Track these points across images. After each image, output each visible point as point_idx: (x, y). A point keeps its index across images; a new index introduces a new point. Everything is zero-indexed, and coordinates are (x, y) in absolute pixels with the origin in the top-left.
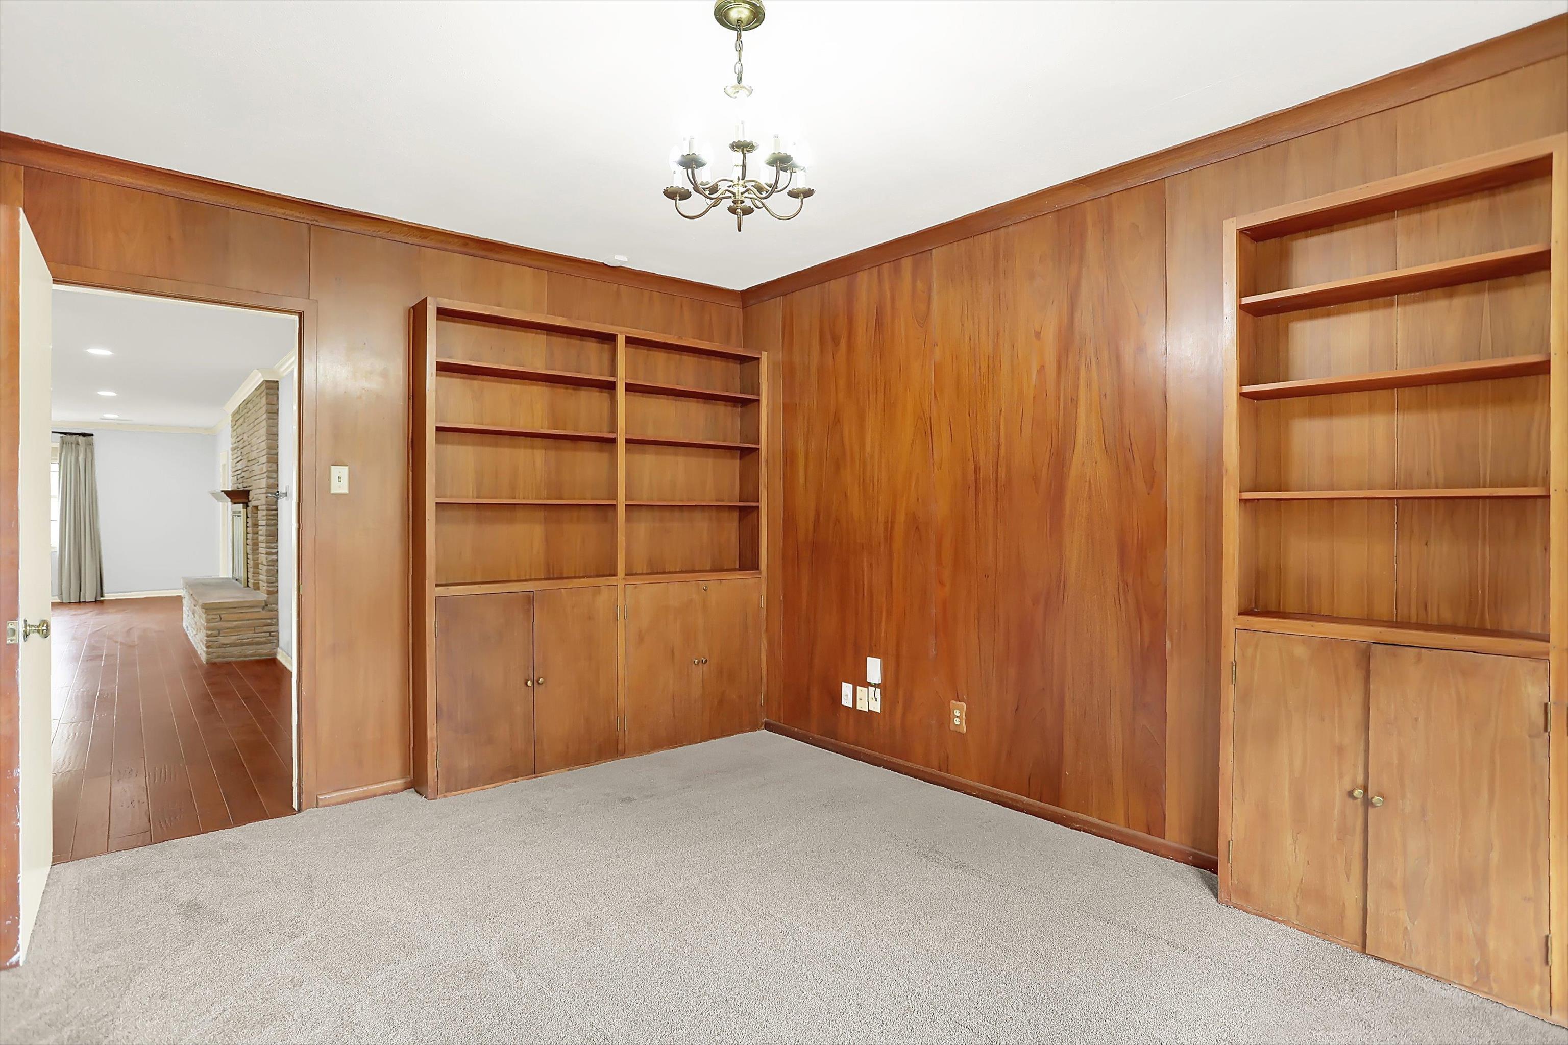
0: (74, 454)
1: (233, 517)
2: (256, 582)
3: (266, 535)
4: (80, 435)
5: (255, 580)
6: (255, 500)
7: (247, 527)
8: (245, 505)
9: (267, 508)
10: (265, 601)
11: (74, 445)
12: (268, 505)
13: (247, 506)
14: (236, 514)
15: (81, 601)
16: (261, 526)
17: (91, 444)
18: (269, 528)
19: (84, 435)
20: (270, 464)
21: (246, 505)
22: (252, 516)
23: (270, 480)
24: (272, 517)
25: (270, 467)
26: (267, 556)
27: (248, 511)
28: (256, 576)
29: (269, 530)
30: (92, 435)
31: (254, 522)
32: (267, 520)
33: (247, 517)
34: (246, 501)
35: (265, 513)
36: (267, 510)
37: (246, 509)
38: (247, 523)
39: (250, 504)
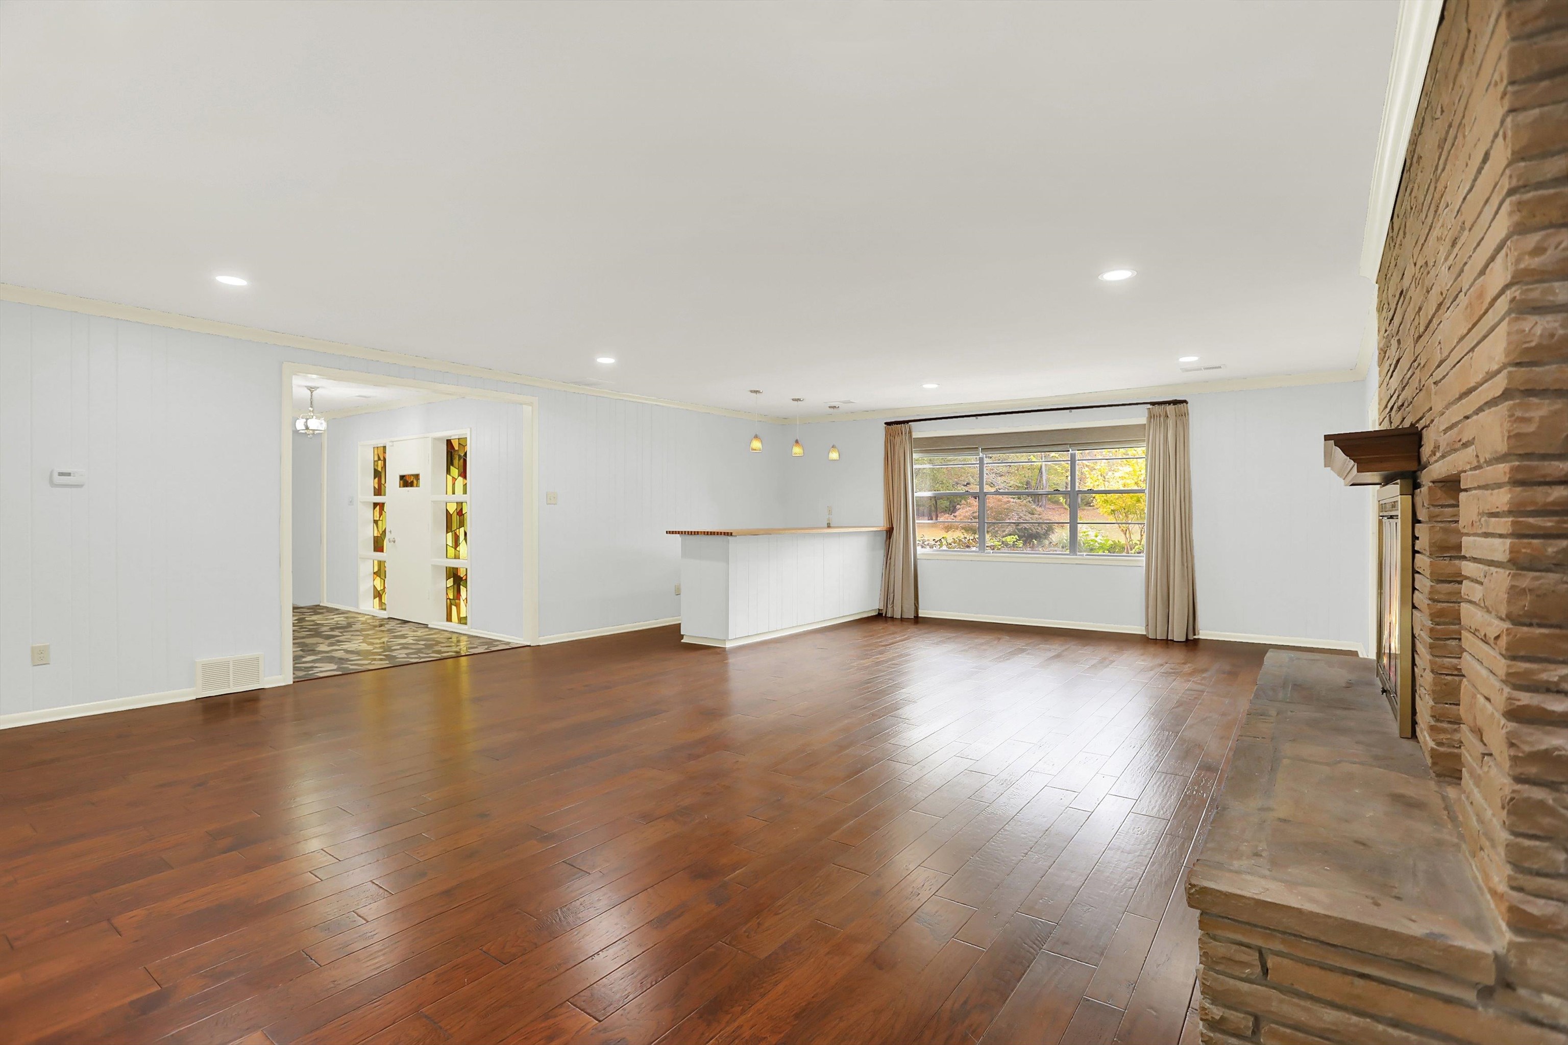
0: (1162, 429)
1: (1380, 522)
2: (1442, 749)
3: (1509, 617)
4: (1169, 403)
5: (1440, 744)
6: (1443, 457)
7: (1415, 552)
8: (1410, 482)
9: (1513, 470)
10: (1497, 957)
11: (1162, 419)
12: (1528, 456)
13: (1416, 485)
14: (1386, 513)
15: (1169, 639)
16: (1475, 560)
17: (1185, 414)
18: (1527, 580)
19: (1175, 402)
20: (1533, 239)
21: (1412, 484)
22: (1432, 518)
23: (1533, 319)
24: (1548, 523)
25: (1539, 250)
26: (1512, 726)
27: (1418, 500)
28: (1444, 731)
29: (1523, 592)
30: (1185, 402)
31: (1439, 536)
32: (1517, 535)
33: (1415, 521)
34: (1413, 466)
35: (1502, 498)
36: (1516, 482)
37: (1413, 495)
38: (1415, 538)
39: (1426, 478)
